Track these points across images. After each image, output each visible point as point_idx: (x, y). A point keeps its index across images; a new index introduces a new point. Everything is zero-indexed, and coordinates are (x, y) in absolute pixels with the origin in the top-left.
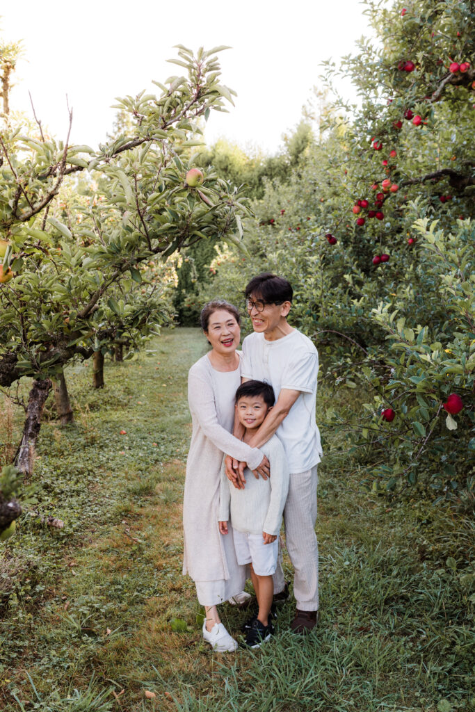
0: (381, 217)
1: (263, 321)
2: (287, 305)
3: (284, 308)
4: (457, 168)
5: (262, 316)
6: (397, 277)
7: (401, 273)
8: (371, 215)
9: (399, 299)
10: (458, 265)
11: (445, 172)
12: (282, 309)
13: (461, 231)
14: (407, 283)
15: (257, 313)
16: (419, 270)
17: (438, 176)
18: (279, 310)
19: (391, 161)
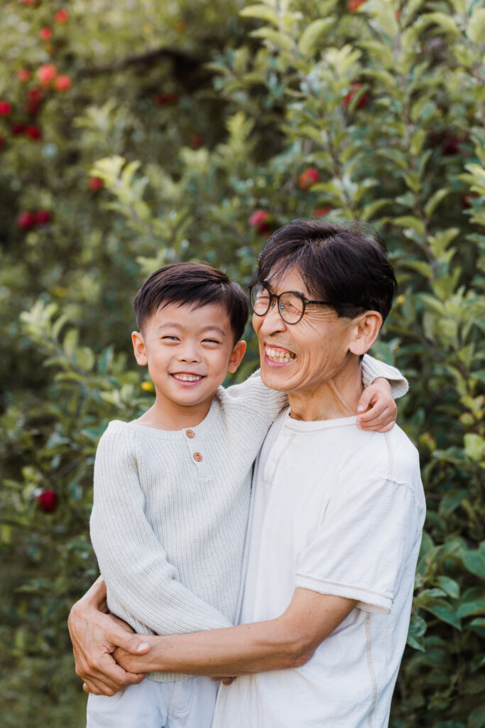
0: (36, 135)
1: (294, 356)
2: (372, 322)
3: (360, 330)
4: (187, 45)
5: (293, 340)
6: (67, 256)
7: (75, 249)
8: (18, 130)
9: (70, 301)
10: (170, 243)
11: (164, 53)
12: (355, 331)
13: (188, 174)
14: (87, 268)
15: (279, 327)
16: (113, 244)
17: (150, 60)
18: (345, 333)
19: (59, 30)
